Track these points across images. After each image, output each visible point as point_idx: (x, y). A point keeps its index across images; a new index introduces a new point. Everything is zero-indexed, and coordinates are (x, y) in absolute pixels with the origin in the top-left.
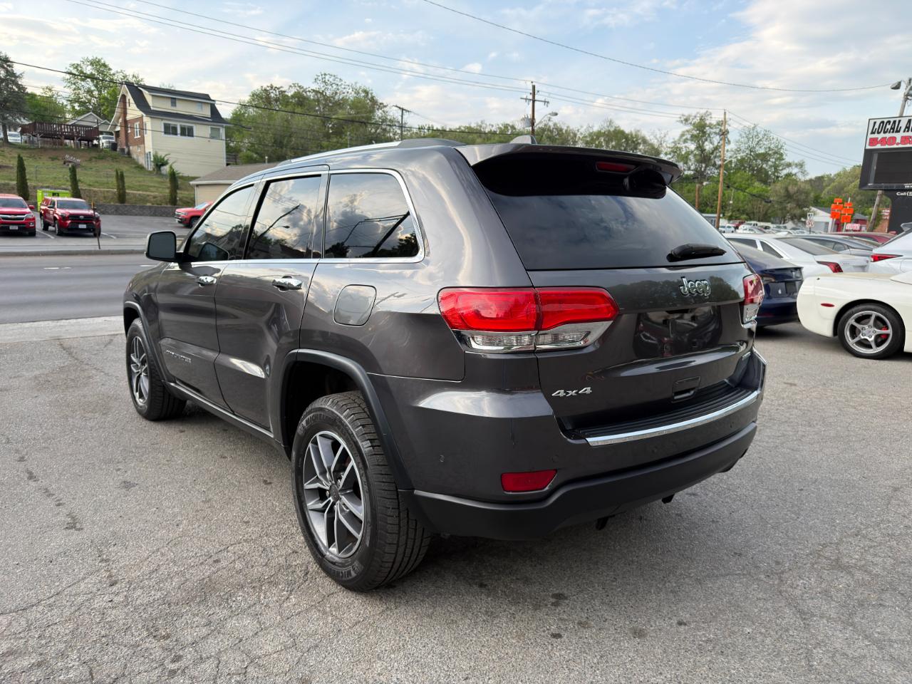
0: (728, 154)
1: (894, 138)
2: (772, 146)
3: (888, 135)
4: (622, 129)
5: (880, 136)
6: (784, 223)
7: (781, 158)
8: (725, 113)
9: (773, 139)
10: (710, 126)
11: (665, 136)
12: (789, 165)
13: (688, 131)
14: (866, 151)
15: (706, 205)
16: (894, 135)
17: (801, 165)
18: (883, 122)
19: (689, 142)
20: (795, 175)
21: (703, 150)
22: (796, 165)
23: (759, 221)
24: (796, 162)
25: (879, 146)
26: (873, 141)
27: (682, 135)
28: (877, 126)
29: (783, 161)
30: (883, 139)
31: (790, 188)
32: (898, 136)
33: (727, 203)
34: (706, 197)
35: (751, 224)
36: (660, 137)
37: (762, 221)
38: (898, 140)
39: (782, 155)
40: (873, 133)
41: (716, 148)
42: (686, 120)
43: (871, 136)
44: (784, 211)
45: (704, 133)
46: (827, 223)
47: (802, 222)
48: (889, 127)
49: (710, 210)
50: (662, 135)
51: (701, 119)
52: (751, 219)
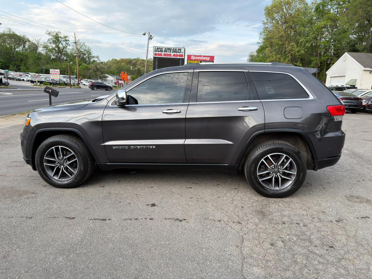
0: (69, 51)
1: (162, 54)
2: (87, 49)
3: (160, 53)
4: (16, 34)
5: (157, 53)
6: (97, 80)
7: (90, 54)
8: (75, 34)
9: (87, 46)
10: (61, 37)
11: (40, 40)
12: (93, 57)
13: (51, 39)
14: (154, 57)
15: (65, 72)
16: (162, 53)
17: (98, 57)
18: (158, 48)
19: (52, 44)
20: (96, 61)
21: (59, 48)
22: (96, 57)
23: (88, 79)
24: (96, 56)
25: (157, 56)
26: (156, 54)
27: (49, 40)
28: (156, 49)
29: (91, 55)
30: (158, 54)
31: (97, 66)
32: (163, 53)
33: (74, 71)
34: (64, 68)
35: (85, 80)
36: (37, 40)
37: (89, 79)
38: (163, 55)
39: (90, 53)
40: (155, 51)
41: (64, 48)
42: (49, 34)
43: (155, 52)
44: (97, 75)
45: (58, 40)
46: (112, 80)
47: (104, 80)
48: (160, 50)
49: (67, 74)
50: (38, 39)
51: (56, 34)
52: (85, 78)
